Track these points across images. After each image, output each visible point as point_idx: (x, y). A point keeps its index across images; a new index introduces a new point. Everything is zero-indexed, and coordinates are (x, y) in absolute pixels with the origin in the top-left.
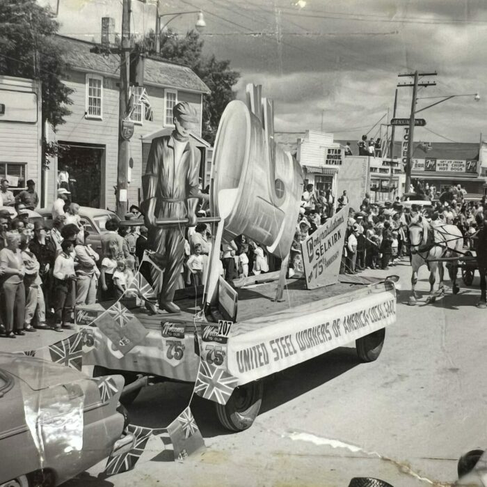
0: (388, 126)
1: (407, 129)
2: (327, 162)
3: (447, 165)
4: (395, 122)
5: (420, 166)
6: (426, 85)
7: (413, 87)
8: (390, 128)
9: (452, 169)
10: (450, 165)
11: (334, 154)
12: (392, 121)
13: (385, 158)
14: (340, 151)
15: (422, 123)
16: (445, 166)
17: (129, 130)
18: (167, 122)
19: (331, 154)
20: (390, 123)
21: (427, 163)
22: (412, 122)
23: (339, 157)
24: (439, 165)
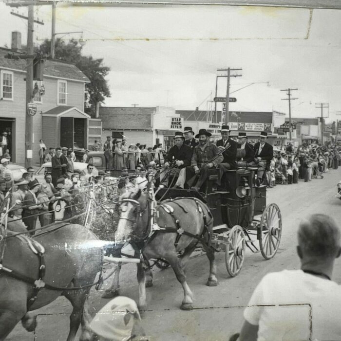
0: (212, 102)
1: (224, 104)
2: (171, 127)
3: (252, 126)
4: (217, 100)
5: (234, 127)
6: (235, 76)
7: (227, 77)
8: (214, 103)
9: (255, 129)
10: (254, 126)
11: (176, 122)
12: (215, 99)
13: (211, 123)
14: (180, 119)
15: (234, 100)
16: (251, 127)
17: (34, 110)
18: (60, 102)
19: (174, 121)
20: (213, 100)
21: (239, 125)
22: (228, 100)
23: (180, 123)
24: (247, 126)
